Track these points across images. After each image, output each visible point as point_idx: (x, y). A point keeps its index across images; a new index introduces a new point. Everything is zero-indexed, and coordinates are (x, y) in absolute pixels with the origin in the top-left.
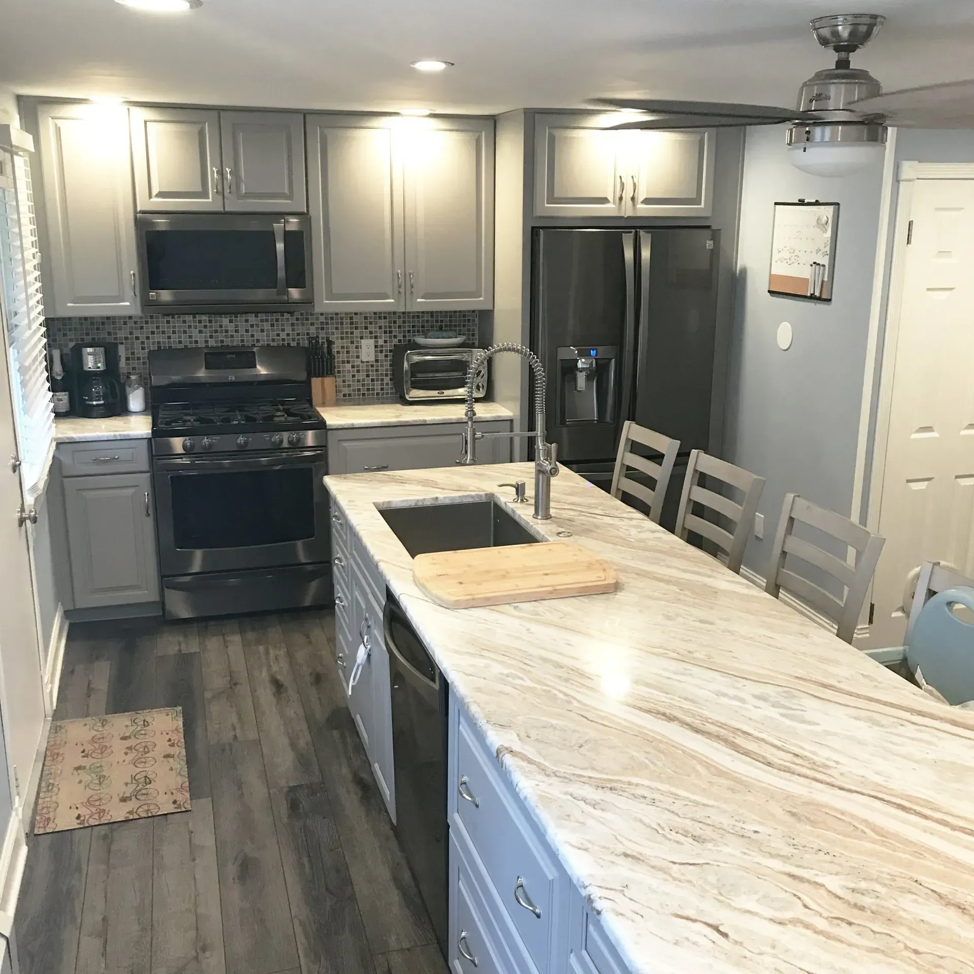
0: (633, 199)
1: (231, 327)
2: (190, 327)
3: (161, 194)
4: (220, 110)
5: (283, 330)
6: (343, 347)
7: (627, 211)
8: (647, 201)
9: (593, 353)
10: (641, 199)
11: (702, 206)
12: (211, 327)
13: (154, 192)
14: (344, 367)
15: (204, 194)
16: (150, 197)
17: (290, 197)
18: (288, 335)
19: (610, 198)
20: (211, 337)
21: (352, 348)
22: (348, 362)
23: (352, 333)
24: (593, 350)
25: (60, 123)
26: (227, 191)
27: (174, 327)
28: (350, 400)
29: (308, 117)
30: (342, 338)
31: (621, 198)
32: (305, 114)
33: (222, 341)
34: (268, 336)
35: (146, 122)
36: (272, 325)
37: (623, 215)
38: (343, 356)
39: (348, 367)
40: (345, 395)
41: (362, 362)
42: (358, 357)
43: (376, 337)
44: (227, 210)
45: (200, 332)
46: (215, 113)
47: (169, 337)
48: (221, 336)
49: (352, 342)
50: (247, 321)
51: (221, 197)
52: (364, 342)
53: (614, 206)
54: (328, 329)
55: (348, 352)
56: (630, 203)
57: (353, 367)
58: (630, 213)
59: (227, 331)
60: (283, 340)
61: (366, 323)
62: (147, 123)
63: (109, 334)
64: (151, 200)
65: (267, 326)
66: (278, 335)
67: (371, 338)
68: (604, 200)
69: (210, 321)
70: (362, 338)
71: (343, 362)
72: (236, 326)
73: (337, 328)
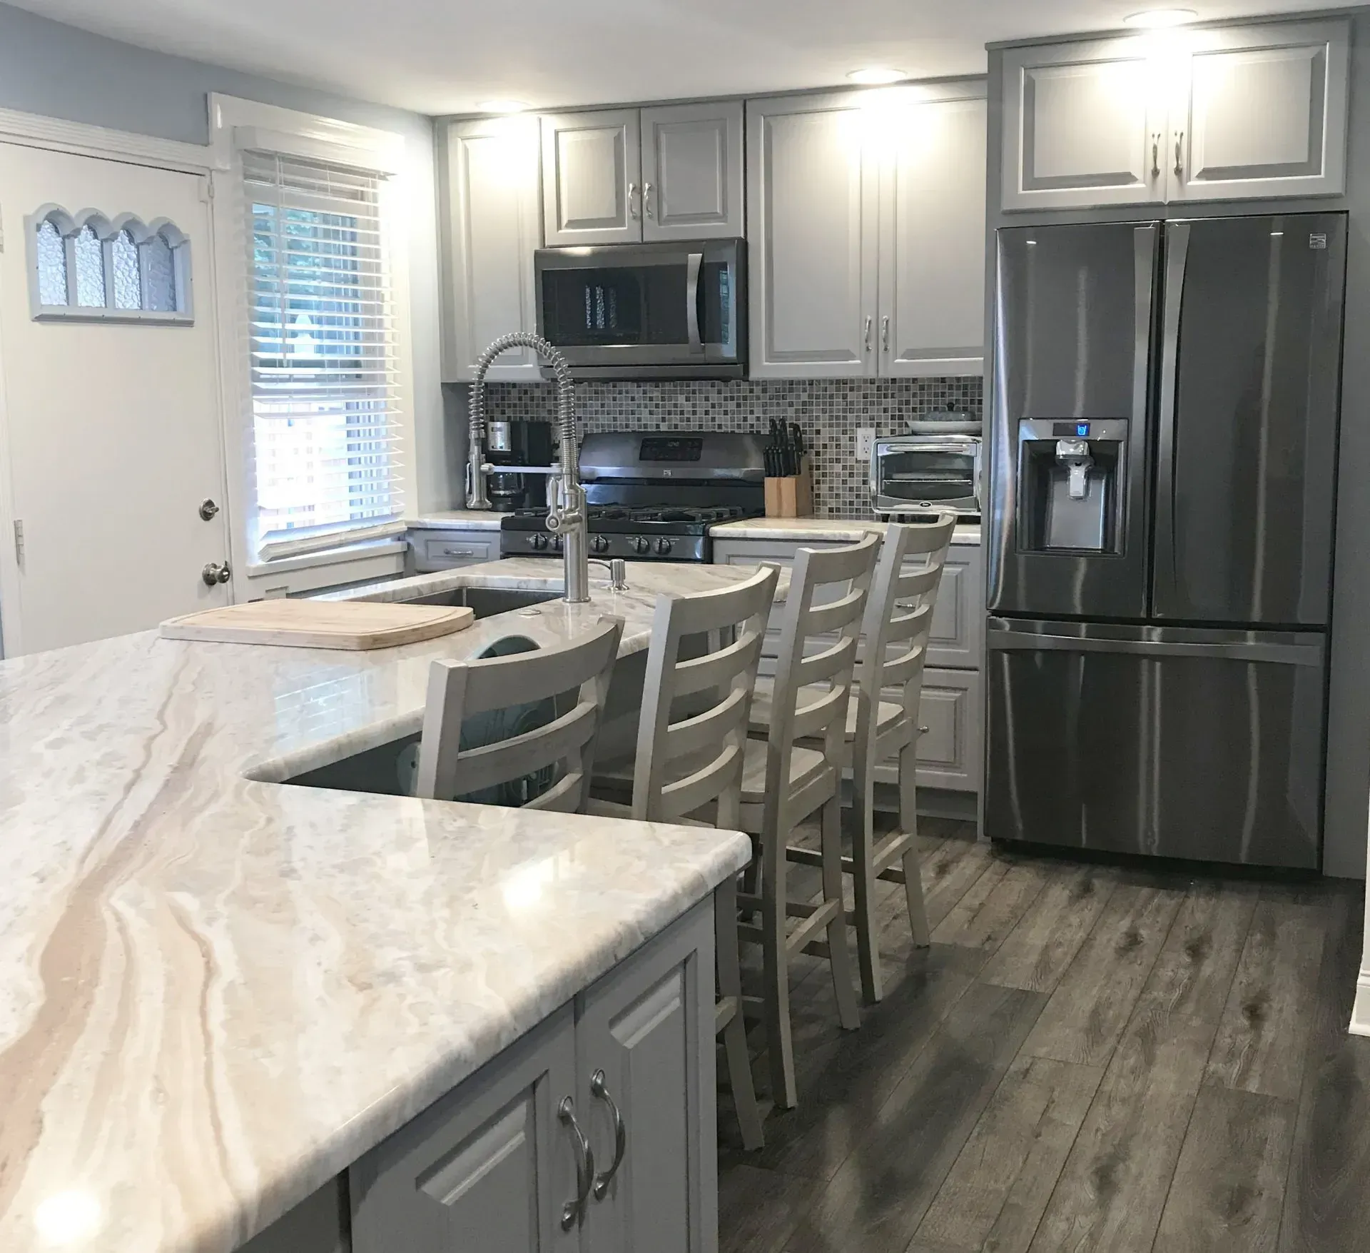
0: (1178, 171)
1: (688, 407)
2: (639, 406)
3: (572, 224)
4: (638, 107)
5: (752, 412)
6: (831, 439)
7: (1169, 192)
8: (1207, 174)
9: (1082, 431)
10: (1196, 170)
11: (1322, 176)
12: (664, 406)
13: (564, 221)
14: (832, 468)
15: (617, 220)
16: (559, 227)
17: (723, 217)
18: (758, 419)
19: (1137, 173)
20: (664, 420)
21: (844, 440)
22: (838, 461)
23: (845, 418)
24: (1082, 425)
25: (467, 143)
26: (646, 214)
27: (621, 405)
28: (838, 518)
29: (748, 104)
30: (831, 426)
31: (1156, 172)
32: (745, 101)
33: (676, 426)
34: (732, 420)
35: (557, 133)
36: (738, 405)
37: (1160, 199)
38: (831, 453)
39: (838, 468)
40: (831, 510)
41: (857, 461)
42: (852, 453)
43: (878, 425)
44: (644, 240)
45: (651, 413)
46: (634, 112)
47: (615, 419)
48: (675, 419)
49: (844, 432)
50: (707, 399)
51: (639, 223)
52: (861, 432)
53: (1143, 186)
54: (812, 411)
55: (838, 446)
56: (1172, 177)
57: (844, 468)
58: (1173, 196)
59: (682, 413)
60: (752, 426)
61: (865, 403)
62: (560, 134)
63: (549, 412)
64: (560, 231)
65: (731, 406)
66: (745, 419)
67: (872, 426)
68: (1126, 178)
69: (663, 398)
70: (858, 425)
71: (831, 461)
72: (694, 406)
73: (824, 411)
